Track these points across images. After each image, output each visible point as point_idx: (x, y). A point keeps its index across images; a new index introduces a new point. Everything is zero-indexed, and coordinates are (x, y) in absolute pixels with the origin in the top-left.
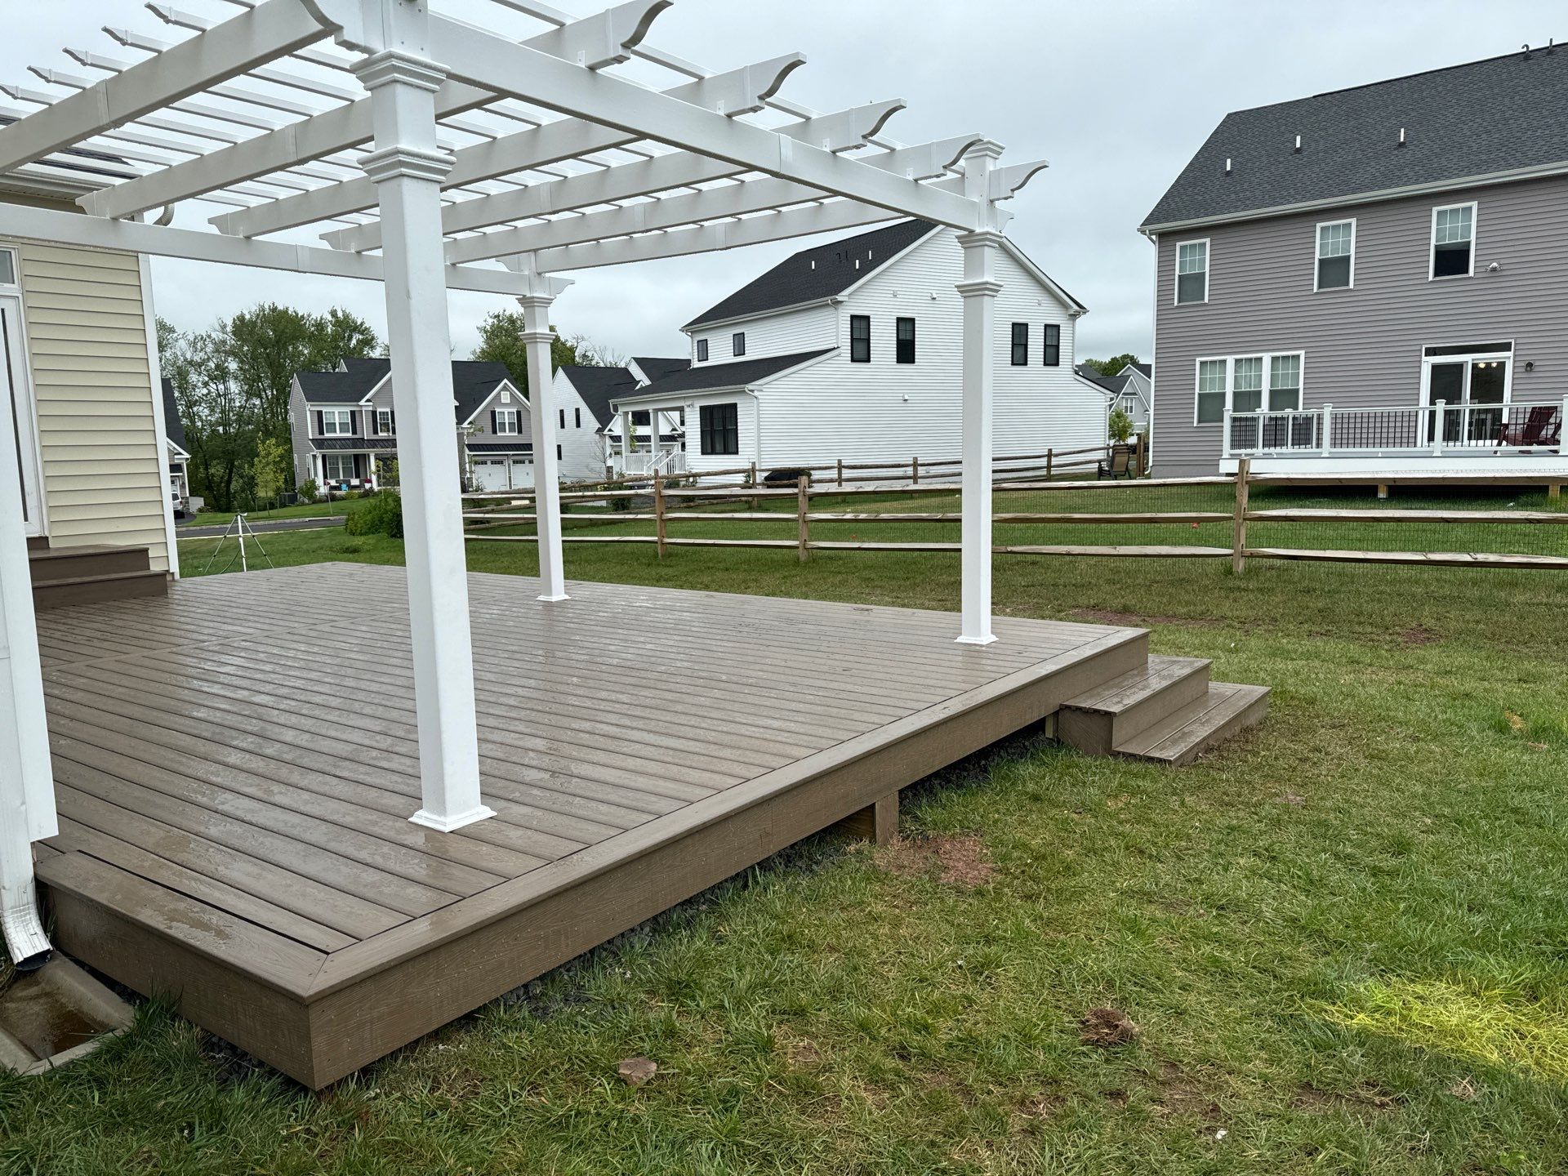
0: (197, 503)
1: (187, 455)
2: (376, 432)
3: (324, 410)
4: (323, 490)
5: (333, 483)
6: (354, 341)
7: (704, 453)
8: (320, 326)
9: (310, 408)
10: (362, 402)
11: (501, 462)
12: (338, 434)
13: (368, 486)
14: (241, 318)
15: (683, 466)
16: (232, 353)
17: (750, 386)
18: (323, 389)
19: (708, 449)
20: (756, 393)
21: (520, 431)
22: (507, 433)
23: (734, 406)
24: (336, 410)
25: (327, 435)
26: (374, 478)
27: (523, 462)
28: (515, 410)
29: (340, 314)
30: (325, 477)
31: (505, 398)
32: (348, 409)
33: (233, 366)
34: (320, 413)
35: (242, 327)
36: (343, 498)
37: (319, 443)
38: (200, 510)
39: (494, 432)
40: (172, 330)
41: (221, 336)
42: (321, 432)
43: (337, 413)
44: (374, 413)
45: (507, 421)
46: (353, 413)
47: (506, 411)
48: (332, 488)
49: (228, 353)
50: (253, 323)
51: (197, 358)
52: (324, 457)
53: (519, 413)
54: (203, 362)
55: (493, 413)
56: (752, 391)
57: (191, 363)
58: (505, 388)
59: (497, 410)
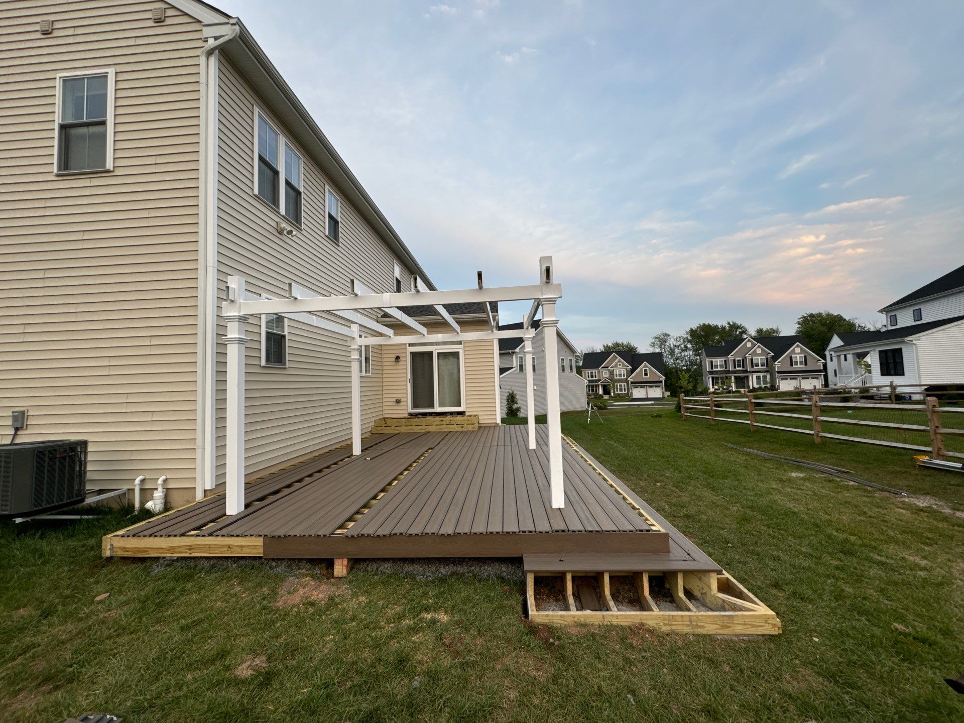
0: (668, 393)
1: (664, 378)
2: (735, 367)
3: (713, 360)
4: (712, 390)
5: (716, 387)
6: (738, 333)
7: (882, 374)
8: (723, 328)
9: (708, 360)
10: (729, 356)
11: (796, 379)
12: (719, 369)
13: (730, 388)
14: (692, 330)
15: (871, 382)
16: (689, 341)
17: (909, 338)
18: (714, 352)
19: (885, 371)
20: (914, 342)
21: (806, 364)
22: (799, 366)
23: (900, 350)
24: (718, 360)
25: (714, 369)
26: (733, 385)
27: (808, 378)
28: (803, 355)
29: (731, 323)
30: (713, 385)
31: (798, 350)
32: (723, 360)
33: (689, 346)
34: (712, 362)
35: (692, 332)
36: (720, 393)
37: (711, 373)
38: (668, 396)
39: (792, 365)
40: (669, 335)
41: (686, 336)
42: (712, 368)
43: (718, 361)
44: (734, 360)
45: (798, 361)
46: (725, 361)
47: (798, 356)
48: (716, 389)
49: (688, 342)
50: (696, 331)
51: (677, 344)
52: (713, 378)
53: (805, 357)
54: (680, 345)
55: (791, 358)
56: (912, 341)
57: (675, 346)
58: (798, 346)
59: (793, 356)
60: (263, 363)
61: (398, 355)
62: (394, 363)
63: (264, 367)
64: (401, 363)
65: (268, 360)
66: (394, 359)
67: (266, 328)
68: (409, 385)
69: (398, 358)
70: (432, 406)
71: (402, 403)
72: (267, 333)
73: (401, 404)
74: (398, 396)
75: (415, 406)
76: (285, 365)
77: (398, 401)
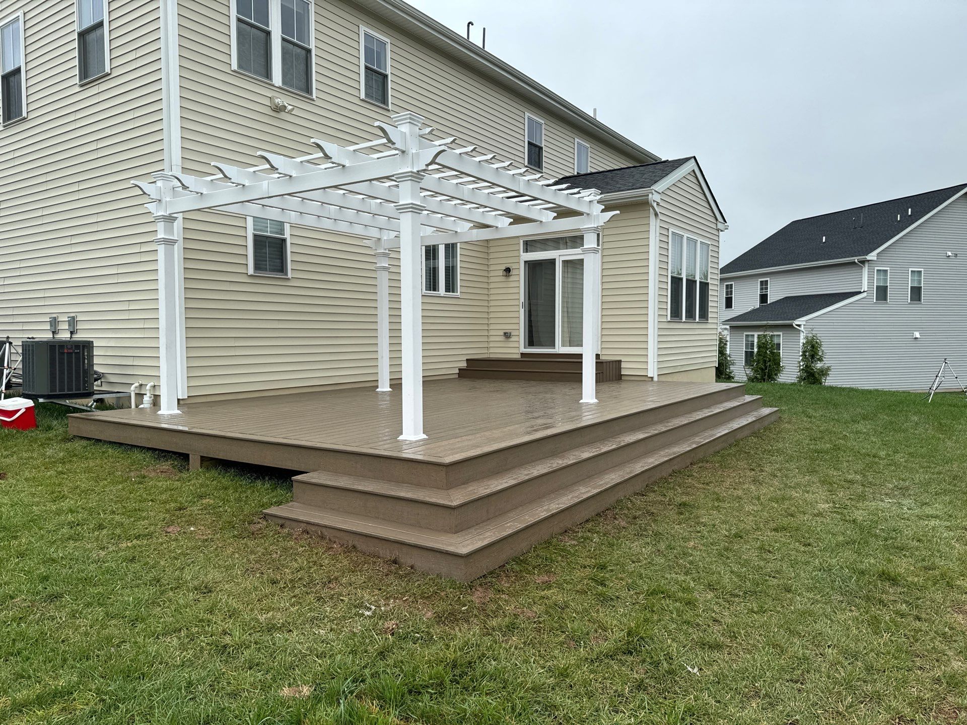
60: (251, 271)
61: (508, 266)
62: (503, 279)
63: (251, 276)
64: (512, 278)
65: (257, 267)
66: (501, 273)
67: (254, 230)
68: (522, 311)
69: (508, 270)
70: (552, 344)
71: (513, 339)
72: (255, 236)
73: (511, 340)
74: (507, 327)
75: (531, 342)
76: (286, 274)
77: (507, 335)
